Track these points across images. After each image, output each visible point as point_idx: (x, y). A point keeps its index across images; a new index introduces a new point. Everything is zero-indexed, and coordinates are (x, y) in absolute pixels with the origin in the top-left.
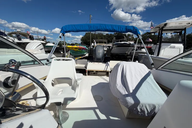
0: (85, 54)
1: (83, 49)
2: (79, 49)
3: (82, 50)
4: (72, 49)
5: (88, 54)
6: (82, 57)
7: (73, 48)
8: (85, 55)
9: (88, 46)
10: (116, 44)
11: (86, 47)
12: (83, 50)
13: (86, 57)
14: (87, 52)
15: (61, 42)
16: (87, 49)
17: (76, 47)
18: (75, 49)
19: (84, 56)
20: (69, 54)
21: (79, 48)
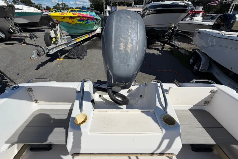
0: (95, 28)
1: (89, 18)
2: (79, 21)
3: (87, 20)
4: (62, 20)
5: (101, 27)
6: (91, 36)
7: (64, 18)
8: (95, 30)
9: (99, 12)
10: (151, 7)
11: (94, 14)
12: (89, 21)
13: (97, 33)
14: (98, 24)
15: (58, 4)
16: (96, 19)
17: (72, 15)
18: (70, 21)
19: (93, 34)
20: (58, 32)
21: (78, 17)
